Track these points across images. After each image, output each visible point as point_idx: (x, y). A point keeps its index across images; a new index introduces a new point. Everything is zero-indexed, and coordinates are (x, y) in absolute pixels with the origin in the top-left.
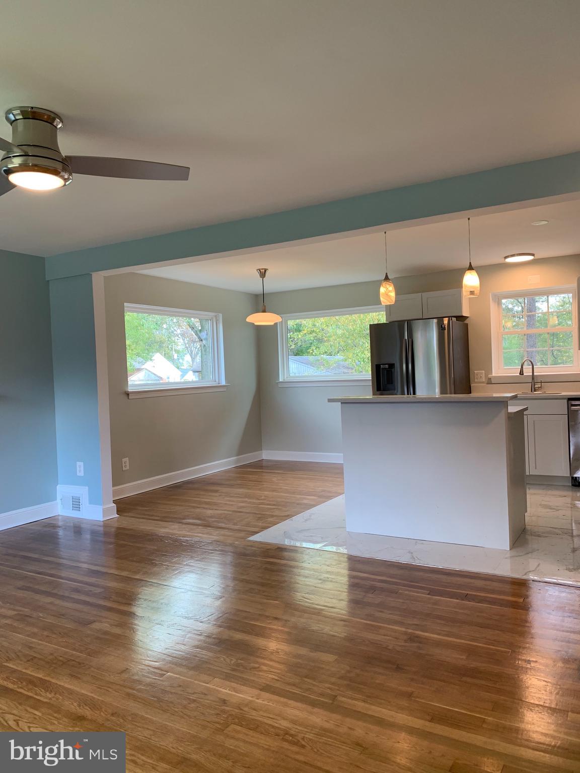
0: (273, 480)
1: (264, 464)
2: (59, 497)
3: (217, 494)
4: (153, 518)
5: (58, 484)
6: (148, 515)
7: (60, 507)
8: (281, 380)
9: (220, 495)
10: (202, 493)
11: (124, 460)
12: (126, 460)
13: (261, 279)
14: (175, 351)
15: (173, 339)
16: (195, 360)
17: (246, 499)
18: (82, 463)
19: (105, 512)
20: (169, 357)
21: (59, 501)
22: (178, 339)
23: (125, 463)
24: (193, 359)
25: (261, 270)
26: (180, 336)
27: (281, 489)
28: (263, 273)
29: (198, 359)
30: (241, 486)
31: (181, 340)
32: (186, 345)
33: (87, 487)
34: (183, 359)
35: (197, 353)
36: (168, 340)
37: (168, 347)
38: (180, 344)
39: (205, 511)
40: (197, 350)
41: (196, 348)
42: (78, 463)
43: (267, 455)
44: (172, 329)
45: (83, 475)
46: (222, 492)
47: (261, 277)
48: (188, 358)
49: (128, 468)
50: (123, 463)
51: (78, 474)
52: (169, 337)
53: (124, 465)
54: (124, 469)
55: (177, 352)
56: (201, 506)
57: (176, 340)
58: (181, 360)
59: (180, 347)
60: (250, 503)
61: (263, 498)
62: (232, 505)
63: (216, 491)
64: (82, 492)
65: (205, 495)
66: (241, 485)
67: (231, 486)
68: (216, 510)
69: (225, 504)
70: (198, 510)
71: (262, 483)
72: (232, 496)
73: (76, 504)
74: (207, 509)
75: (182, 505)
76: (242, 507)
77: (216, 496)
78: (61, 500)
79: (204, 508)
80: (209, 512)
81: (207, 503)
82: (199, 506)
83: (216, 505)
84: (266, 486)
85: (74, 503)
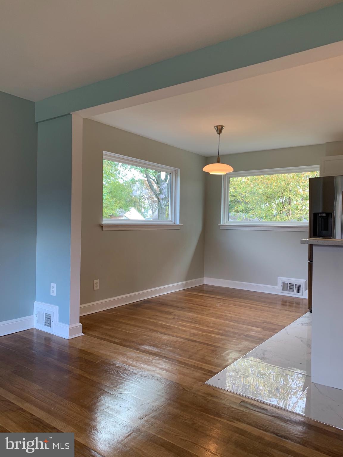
0: (217, 305)
1: (205, 288)
2: (35, 312)
3: (171, 317)
5: (35, 301)
7: (35, 321)
8: (222, 224)
9: (174, 318)
10: (158, 314)
11: (95, 281)
12: (98, 281)
13: (218, 135)
14: (143, 207)
15: (142, 201)
16: (155, 213)
17: (197, 326)
18: (55, 284)
19: (71, 331)
20: (139, 211)
21: (34, 315)
22: (145, 201)
23: (96, 283)
24: (153, 213)
25: (218, 127)
26: (146, 199)
27: (226, 316)
28: (219, 129)
29: (156, 213)
30: (191, 310)
31: (147, 202)
32: (149, 204)
33: (58, 307)
34: (147, 213)
35: (156, 209)
36: (139, 201)
37: (139, 205)
38: (146, 203)
39: (160, 335)
40: (156, 207)
41: (155, 206)
42: (52, 284)
43: (208, 281)
44: (142, 195)
45: (55, 295)
46: (175, 315)
47: (218, 133)
48: (150, 212)
49: (98, 288)
50: (95, 284)
51: (52, 294)
52: (140, 199)
53: (95, 285)
54: (95, 289)
55: (144, 208)
56: (157, 329)
57: (144, 201)
58: (146, 213)
59: (146, 206)
60: (200, 330)
61: (212, 325)
62: (185, 331)
63: (170, 313)
64: (54, 310)
65: (161, 316)
66: (190, 308)
67: (182, 309)
68: (171, 335)
69: (179, 329)
70: (155, 334)
71: (208, 308)
72: (184, 320)
73: (48, 320)
74: (162, 333)
75: (140, 327)
76: (194, 335)
77: (170, 319)
78: (37, 315)
79: (160, 332)
80: (165, 337)
81: (162, 326)
82: (155, 329)
83: (170, 329)
84: (211, 311)
85: (47, 319)
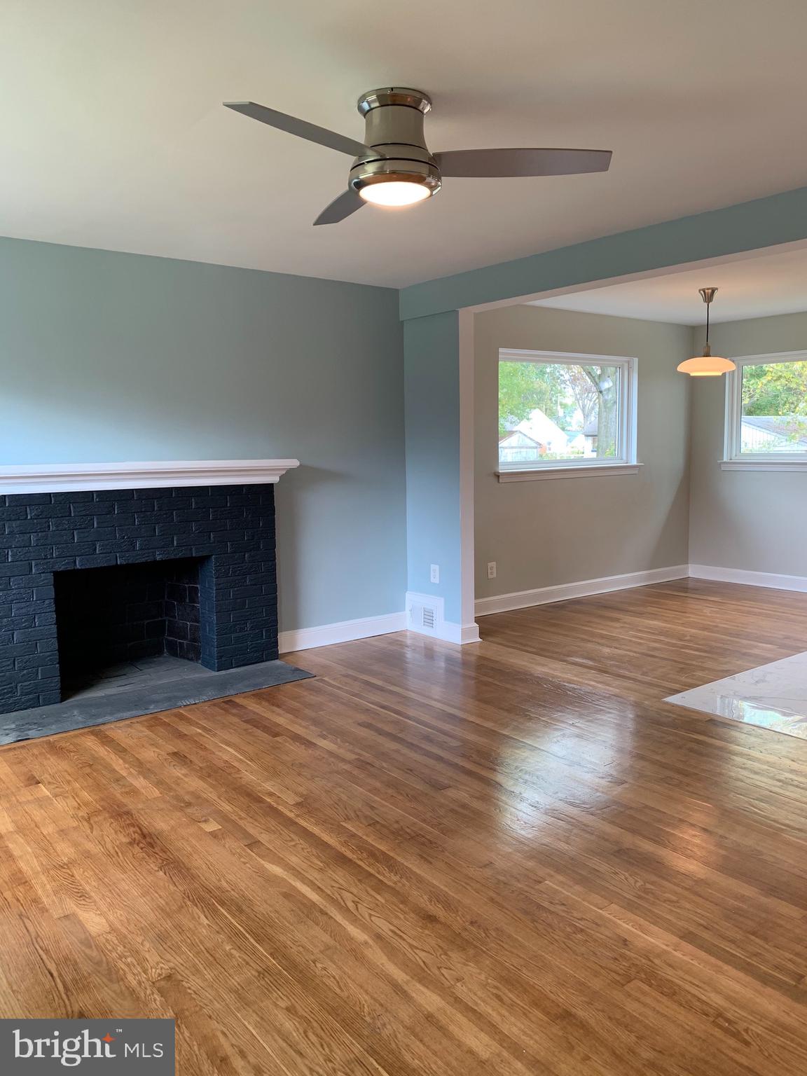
0: (705, 611)
1: (691, 585)
2: (408, 607)
3: (617, 625)
4: (526, 648)
5: (407, 591)
6: (521, 644)
7: (408, 619)
8: (725, 460)
9: (622, 627)
11: (490, 564)
12: (493, 564)
13: (706, 304)
14: (561, 404)
15: (559, 388)
16: (589, 419)
17: (662, 638)
18: (438, 566)
19: (465, 633)
20: (551, 414)
21: (407, 612)
22: (565, 388)
23: (492, 568)
24: (586, 416)
25: (706, 291)
26: (568, 383)
27: (717, 627)
28: (709, 296)
29: (593, 418)
31: (571, 390)
32: (576, 396)
33: (443, 599)
34: (571, 417)
35: (592, 409)
36: (552, 390)
37: (551, 399)
38: (568, 395)
39: (598, 647)
40: (591, 404)
41: (590, 401)
42: (433, 567)
43: (695, 571)
44: (558, 374)
45: (438, 582)
46: (625, 623)
47: (705, 301)
48: (578, 415)
49: (495, 575)
50: (489, 569)
51: (433, 580)
53: (489, 571)
54: (490, 576)
55: (564, 406)
57: (563, 390)
58: (568, 419)
59: (569, 401)
60: (668, 644)
61: (688, 638)
62: (640, 644)
63: (617, 620)
64: (437, 604)
68: (615, 648)
69: (630, 641)
70: (589, 645)
71: (687, 615)
72: (640, 631)
73: (429, 619)
74: (603, 645)
75: (566, 636)
76: (655, 649)
77: (616, 628)
78: (411, 611)
79: (598, 643)
80: (606, 650)
81: (602, 637)
82: (591, 639)
83: (617, 640)
84: (692, 619)
85: (426, 617)
